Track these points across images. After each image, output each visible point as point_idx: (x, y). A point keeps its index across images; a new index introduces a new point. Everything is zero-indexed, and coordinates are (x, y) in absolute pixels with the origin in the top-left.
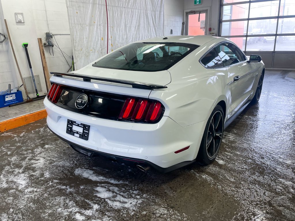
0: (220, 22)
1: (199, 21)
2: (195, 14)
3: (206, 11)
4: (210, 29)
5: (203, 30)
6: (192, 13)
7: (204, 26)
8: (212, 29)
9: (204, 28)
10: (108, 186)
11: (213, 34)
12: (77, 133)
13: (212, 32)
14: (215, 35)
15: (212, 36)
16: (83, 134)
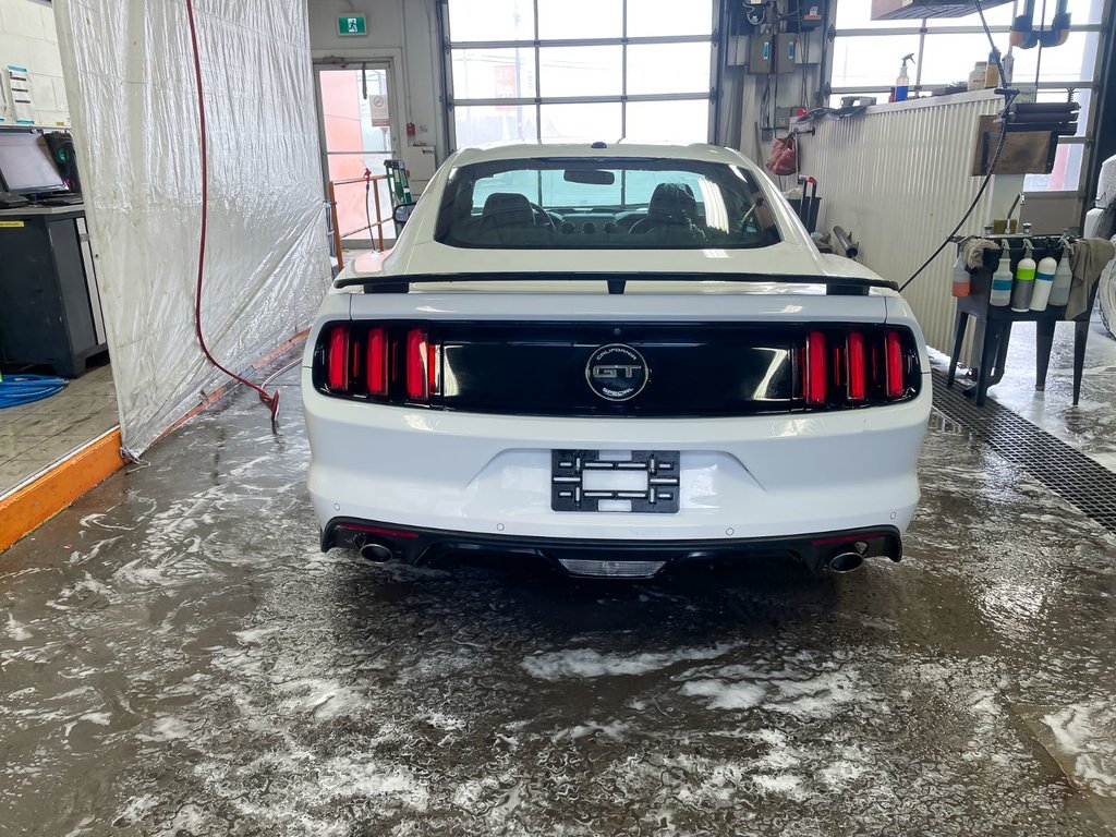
0: (448, 104)
1: (365, 98)
2: (344, 67)
3: (386, 62)
4: (411, 130)
5: (385, 131)
6: (334, 63)
7: (387, 117)
8: (417, 129)
9: (387, 123)
10: (708, 671)
11: (425, 145)
12: (615, 495)
13: (419, 137)
14: (432, 149)
15: (424, 152)
16: (648, 493)
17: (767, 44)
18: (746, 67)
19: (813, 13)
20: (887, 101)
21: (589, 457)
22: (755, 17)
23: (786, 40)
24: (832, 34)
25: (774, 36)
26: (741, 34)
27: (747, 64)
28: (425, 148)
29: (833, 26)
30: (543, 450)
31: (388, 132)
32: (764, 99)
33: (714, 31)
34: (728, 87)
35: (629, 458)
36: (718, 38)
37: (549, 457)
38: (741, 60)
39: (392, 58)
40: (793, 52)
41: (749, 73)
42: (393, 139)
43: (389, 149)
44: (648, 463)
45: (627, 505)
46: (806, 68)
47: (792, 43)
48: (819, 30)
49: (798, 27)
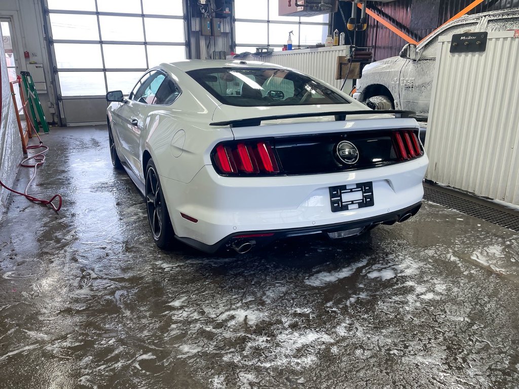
0: (50, 42)
3: (8, 18)
4: (27, 55)
5: (11, 56)
7: (12, 48)
8: (30, 55)
9: (11, 51)
10: (369, 269)
11: (36, 63)
12: (352, 202)
13: (32, 59)
14: (42, 65)
15: (37, 67)
16: (363, 200)
17: (208, 22)
18: (200, 32)
19: (227, 10)
20: (282, 50)
21: (343, 188)
22: (203, 10)
23: (216, 21)
24: (235, 20)
25: (211, 19)
26: (197, 17)
27: (201, 30)
28: (37, 65)
29: (234, 17)
30: (326, 188)
31: (13, 56)
32: (208, 47)
33: (184, 15)
34: (193, 41)
35: (355, 187)
36: (187, 18)
37: (328, 190)
38: (198, 29)
39: (12, 16)
40: (219, 27)
41: (202, 35)
42: (16, 60)
43: (14, 66)
44: (362, 188)
45: (356, 206)
46: (225, 34)
47: (219, 23)
48: (229, 18)
49: (221, 15)
